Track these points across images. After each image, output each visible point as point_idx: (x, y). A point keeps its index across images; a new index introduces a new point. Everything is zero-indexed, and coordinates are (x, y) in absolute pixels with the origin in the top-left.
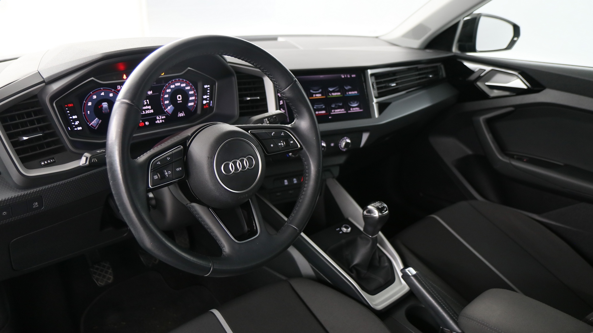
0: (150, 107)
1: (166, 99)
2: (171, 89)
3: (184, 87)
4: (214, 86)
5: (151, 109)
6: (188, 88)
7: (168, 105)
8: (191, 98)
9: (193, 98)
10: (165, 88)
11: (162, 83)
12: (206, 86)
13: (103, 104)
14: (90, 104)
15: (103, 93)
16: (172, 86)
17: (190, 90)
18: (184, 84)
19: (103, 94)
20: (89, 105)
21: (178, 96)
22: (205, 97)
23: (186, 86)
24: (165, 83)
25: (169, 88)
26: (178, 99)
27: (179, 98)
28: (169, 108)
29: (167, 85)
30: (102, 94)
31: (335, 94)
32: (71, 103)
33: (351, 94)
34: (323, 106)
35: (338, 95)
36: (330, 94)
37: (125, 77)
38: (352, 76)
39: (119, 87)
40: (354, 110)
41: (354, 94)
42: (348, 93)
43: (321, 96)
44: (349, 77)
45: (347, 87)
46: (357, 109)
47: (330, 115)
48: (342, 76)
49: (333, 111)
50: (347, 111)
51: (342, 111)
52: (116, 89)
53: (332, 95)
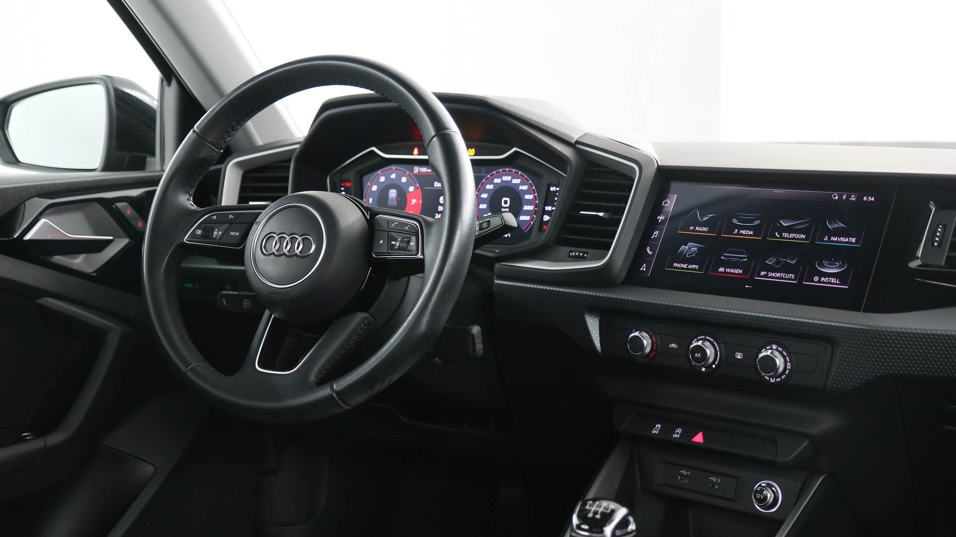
1: (483, 201)
2: (495, 184)
3: (518, 185)
6: (525, 188)
7: (484, 212)
8: (526, 208)
9: (531, 208)
10: (484, 181)
11: (481, 173)
12: (552, 189)
13: (391, 191)
15: (394, 175)
16: (497, 181)
17: (527, 192)
18: (517, 179)
20: (373, 189)
21: (504, 199)
22: (548, 208)
23: (522, 184)
24: (485, 173)
25: (492, 183)
26: (503, 205)
27: (506, 202)
29: (489, 176)
30: (392, 176)
31: (792, 235)
32: (348, 181)
33: (835, 242)
34: (744, 258)
35: (798, 239)
36: (776, 234)
37: (416, 151)
38: (865, 198)
39: (416, 169)
40: (824, 282)
41: (846, 242)
42: (829, 238)
43: (751, 235)
44: (854, 199)
45: (835, 222)
46: (833, 280)
47: (752, 281)
48: (835, 196)
49: (763, 273)
50: (800, 281)
51: (789, 279)
52: (412, 171)
53: (781, 237)
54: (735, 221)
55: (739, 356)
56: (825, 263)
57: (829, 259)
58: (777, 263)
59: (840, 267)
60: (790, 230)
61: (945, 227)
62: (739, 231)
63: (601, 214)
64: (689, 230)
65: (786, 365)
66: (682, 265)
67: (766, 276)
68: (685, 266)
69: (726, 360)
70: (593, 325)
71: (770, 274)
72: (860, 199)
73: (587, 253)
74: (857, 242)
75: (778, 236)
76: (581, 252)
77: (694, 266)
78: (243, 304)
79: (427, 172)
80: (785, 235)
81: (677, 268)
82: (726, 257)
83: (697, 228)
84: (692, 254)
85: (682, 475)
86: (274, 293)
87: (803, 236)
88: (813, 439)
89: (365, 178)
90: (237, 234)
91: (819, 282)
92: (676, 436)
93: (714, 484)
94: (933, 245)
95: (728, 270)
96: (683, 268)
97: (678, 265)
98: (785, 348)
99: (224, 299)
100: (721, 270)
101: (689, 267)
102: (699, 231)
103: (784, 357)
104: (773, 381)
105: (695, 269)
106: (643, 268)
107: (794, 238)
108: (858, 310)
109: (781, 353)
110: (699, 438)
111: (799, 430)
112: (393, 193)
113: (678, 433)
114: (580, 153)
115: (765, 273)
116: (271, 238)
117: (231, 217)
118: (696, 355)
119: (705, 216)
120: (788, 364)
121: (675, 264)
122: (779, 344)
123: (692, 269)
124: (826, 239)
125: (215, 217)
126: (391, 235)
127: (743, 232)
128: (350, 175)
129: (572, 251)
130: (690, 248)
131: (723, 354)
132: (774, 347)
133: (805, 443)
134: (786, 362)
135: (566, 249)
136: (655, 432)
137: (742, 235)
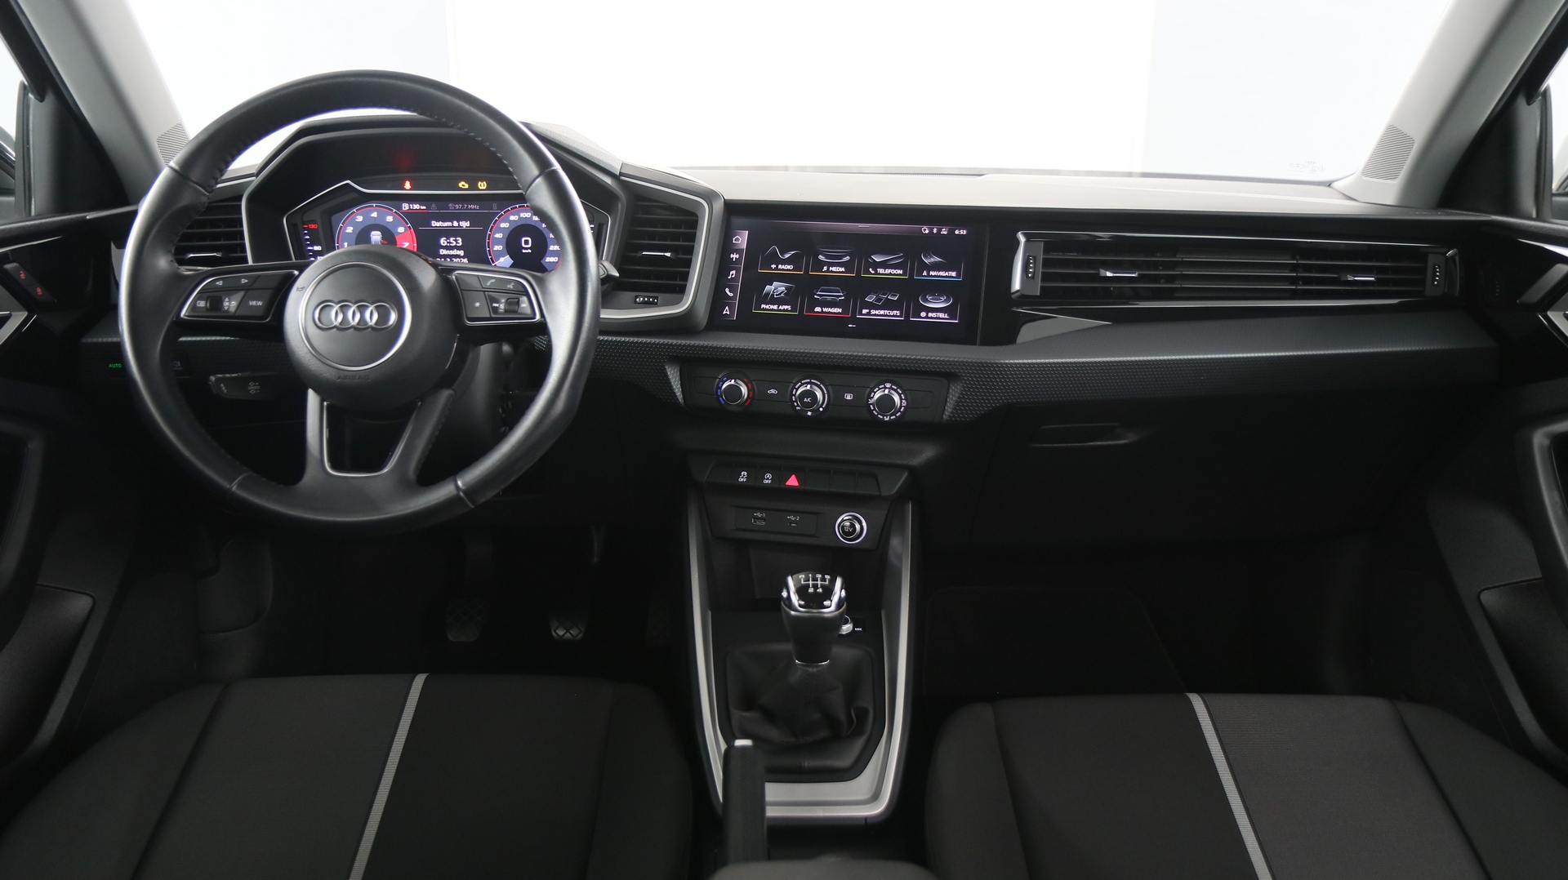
0: (461, 253)
1: (498, 242)
2: (510, 222)
3: (538, 223)
4: (605, 227)
5: (463, 257)
7: (500, 254)
8: (552, 248)
10: (497, 218)
11: (492, 208)
13: (373, 233)
14: (350, 230)
15: (376, 213)
16: (512, 218)
18: (536, 216)
19: (375, 215)
20: (347, 231)
21: (524, 239)
23: (542, 221)
24: (498, 208)
25: (507, 220)
26: (524, 246)
27: (526, 242)
28: (502, 259)
29: (503, 212)
30: (372, 215)
31: (888, 271)
32: (314, 222)
33: (935, 276)
34: (841, 296)
35: (895, 275)
36: (870, 270)
37: (408, 185)
38: (957, 232)
39: (406, 207)
40: (931, 318)
41: (946, 277)
42: (928, 273)
43: (842, 272)
44: (945, 233)
45: (931, 257)
46: (941, 315)
47: (854, 320)
48: (925, 230)
49: (864, 311)
50: (907, 316)
51: (893, 316)
52: (399, 208)
53: (876, 273)
54: (821, 257)
55: (849, 397)
56: (929, 298)
57: (933, 294)
58: (878, 300)
59: (945, 301)
60: (884, 265)
61: (1035, 258)
62: (828, 269)
63: (668, 254)
64: (771, 269)
65: (901, 402)
66: (772, 307)
67: (868, 314)
68: (775, 307)
69: (835, 401)
70: (673, 375)
71: (873, 312)
72: (951, 232)
73: (657, 298)
74: (958, 276)
75: (873, 272)
76: (651, 297)
77: (786, 307)
78: (250, 388)
79: (420, 209)
80: (881, 271)
81: (766, 310)
82: (819, 295)
83: (780, 266)
84: (780, 294)
85: (757, 518)
86: (345, 377)
87: (900, 272)
88: (912, 470)
89: (334, 218)
90: (260, 303)
91: (927, 317)
92: (767, 482)
93: (791, 522)
94: (1027, 276)
95: (825, 310)
96: (773, 310)
97: (767, 307)
98: (899, 387)
99: (222, 385)
100: (818, 309)
101: (780, 307)
102: (783, 270)
103: (900, 395)
104: (888, 419)
105: (787, 310)
106: (726, 311)
107: (890, 274)
108: (974, 343)
109: (896, 391)
110: (793, 481)
111: (899, 462)
112: (376, 236)
113: (768, 479)
114: (626, 186)
115: (868, 311)
116: (328, 308)
117: (244, 281)
118: (805, 400)
119: (786, 252)
120: (904, 401)
121: (763, 306)
122: (893, 383)
123: (784, 310)
124: (925, 273)
125: (220, 283)
126: (489, 296)
127: (834, 269)
128: (315, 214)
129: (637, 297)
130: (777, 288)
131: (832, 394)
132: (888, 385)
133: (905, 475)
134: (901, 399)
135: (629, 295)
136: (742, 480)
137: (832, 272)
